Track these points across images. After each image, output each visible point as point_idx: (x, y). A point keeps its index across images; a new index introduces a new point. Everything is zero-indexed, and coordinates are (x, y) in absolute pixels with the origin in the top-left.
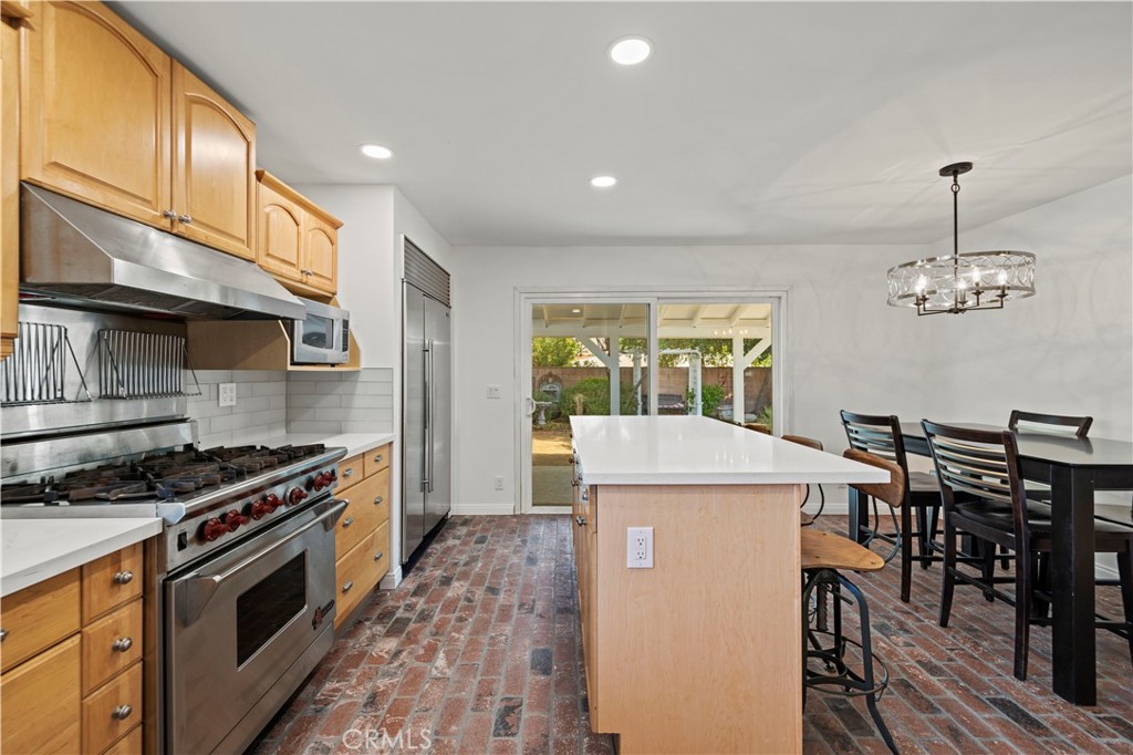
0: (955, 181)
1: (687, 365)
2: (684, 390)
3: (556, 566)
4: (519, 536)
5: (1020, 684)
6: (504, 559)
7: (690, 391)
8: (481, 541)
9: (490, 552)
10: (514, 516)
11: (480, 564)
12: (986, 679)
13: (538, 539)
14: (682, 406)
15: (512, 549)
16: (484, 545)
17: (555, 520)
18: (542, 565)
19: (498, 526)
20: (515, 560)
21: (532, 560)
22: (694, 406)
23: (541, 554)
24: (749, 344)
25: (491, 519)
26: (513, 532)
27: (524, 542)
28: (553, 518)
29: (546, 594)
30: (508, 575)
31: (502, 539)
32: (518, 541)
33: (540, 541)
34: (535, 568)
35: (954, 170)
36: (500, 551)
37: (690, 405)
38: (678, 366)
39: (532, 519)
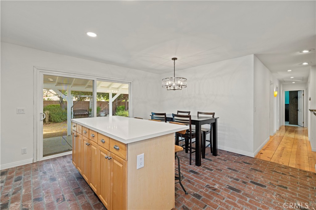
0: (174, 61)
1: (88, 100)
2: (88, 108)
3: (66, 178)
4: (41, 171)
5: (191, 166)
6: (37, 183)
7: (90, 108)
8: (19, 179)
9: (27, 183)
10: (33, 163)
11: (24, 191)
12: (186, 167)
13: (51, 170)
14: (87, 113)
15: (39, 178)
16: (21, 181)
17: (56, 160)
18: (59, 179)
19: (26, 170)
20: (44, 182)
21: (53, 179)
22: (92, 113)
23: (56, 176)
24: (114, 95)
25: (20, 168)
26: (36, 170)
27: (45, 173)
28: (55, 159)
29: (67, 190)
30: (44, 190)
31: (31, 175)
32: (41, 173)
33: (53, 170)
34: (57, 182)
35: (174, 59)
36: (33, 181)
37: (90, 113)
38: (85, 101)
39: (44, 162)
